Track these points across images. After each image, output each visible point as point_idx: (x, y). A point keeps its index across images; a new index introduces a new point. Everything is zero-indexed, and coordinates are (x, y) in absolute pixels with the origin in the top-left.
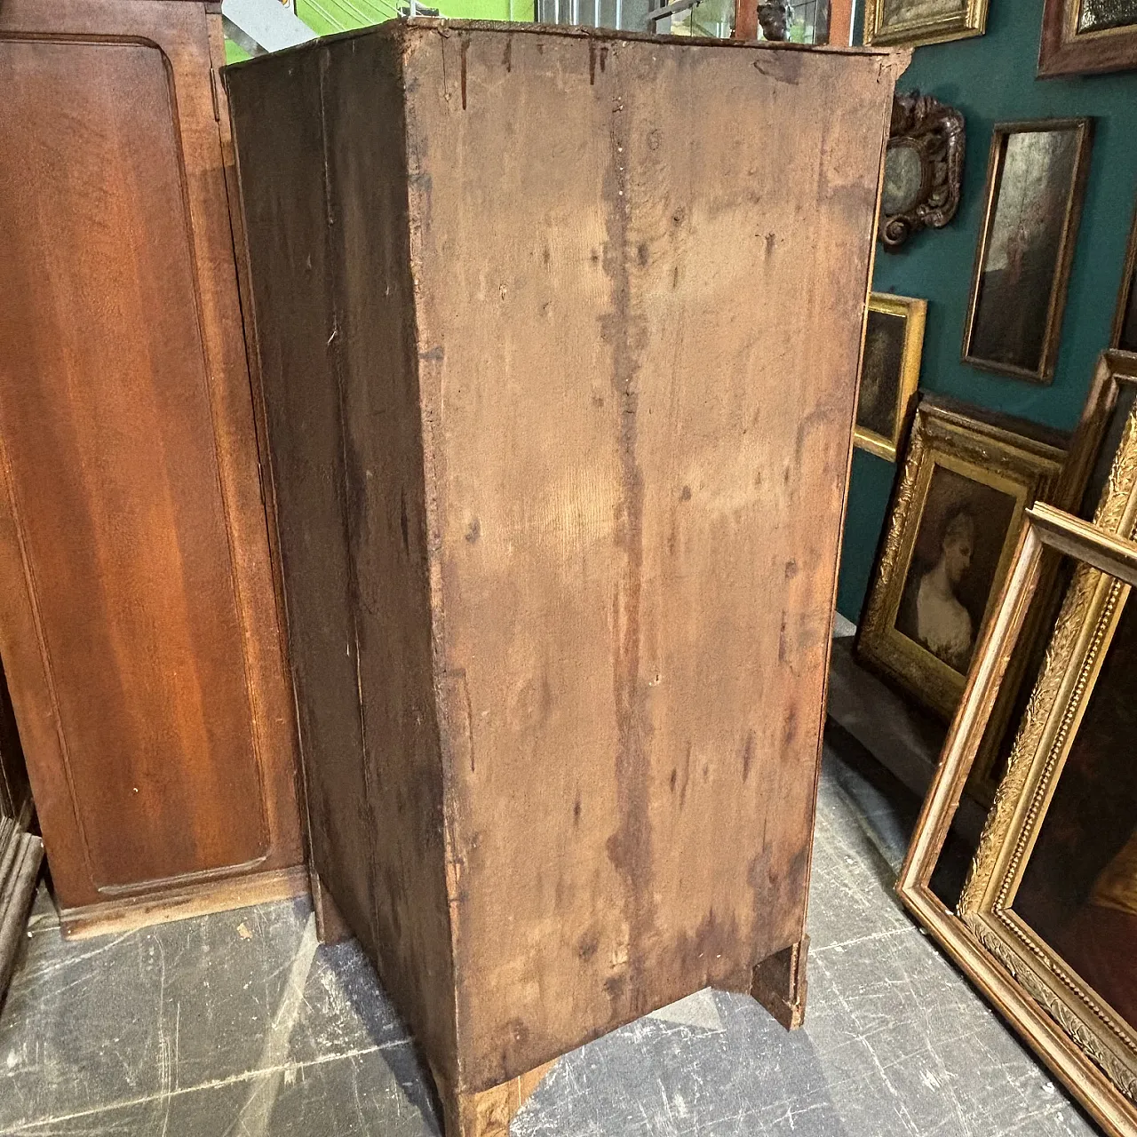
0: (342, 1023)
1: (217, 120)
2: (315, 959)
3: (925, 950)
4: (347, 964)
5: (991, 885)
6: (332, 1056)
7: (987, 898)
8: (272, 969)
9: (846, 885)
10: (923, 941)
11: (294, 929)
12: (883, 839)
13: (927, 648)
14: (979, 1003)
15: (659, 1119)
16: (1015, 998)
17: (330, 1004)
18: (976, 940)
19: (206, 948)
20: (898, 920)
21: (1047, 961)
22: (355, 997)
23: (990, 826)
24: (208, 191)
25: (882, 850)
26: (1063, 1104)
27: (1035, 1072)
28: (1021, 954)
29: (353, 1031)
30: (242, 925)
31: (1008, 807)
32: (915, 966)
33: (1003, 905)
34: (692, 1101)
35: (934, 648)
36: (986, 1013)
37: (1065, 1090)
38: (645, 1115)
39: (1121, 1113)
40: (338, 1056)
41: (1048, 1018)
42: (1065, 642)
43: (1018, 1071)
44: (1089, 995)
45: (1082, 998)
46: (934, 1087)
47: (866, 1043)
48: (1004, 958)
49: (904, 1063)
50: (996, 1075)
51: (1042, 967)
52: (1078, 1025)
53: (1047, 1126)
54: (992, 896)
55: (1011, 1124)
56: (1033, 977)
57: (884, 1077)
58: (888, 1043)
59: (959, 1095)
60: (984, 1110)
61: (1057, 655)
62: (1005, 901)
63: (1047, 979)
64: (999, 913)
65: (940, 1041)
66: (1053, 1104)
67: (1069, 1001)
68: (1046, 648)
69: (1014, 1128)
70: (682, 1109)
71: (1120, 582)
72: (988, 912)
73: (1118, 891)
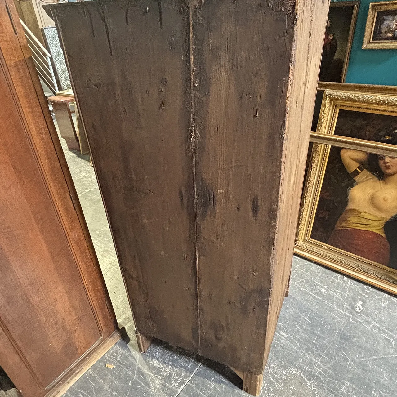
0: (174, 375)
1: (16, 34)
2: (145, 360)
4: (157, 354)
5: (304, 234)
6: (182, 387)
8: (133, 373)
11: (127, 354)
14: (315, 265)
15: (282, 341)
17: (165, 371)
18: (305, 249)
19: (101, 381)
21: (326, 248)
22: (170, 363)
23: (302, 219)
24: (19, 72)
26: (350, 280)
27: (339, 276)
28: (318, 248)
29: (181, 375)
30: (107, 364)
31: (305, 213)
33: (308, 238)
34: (285, 331)
36: (319, 267)
37: (349, 276)
38: (278, 343)
39: (366, 276)
40: (184, 385)
41: (334, 261)
42: (315, 166)
43: (336, 277)
44: (341, 252)
45: (340, 253)
46: (326, 292)
47: (304, 290)
48: (315, 251)
49: (315, 290)
50: (334, 281)
51: (326, 249)
52: (342, 259)
53: (352, 287)
54: (304, 237)
55: (346, 291)
56: (324, 253)
57: (315, 296)
58: (308, 287)
59: (332, 291)
60: (339, 291)
61: (313, 170)
62: (308, 237)
63: (328, 252)
64: (308, 240)
65: (317, 279)
66: (348, 281)
67: (336, 255)
68: (310, 169)
69: (347, 292)
70: (285, 335)
71: (328, 145)
72: (304, 241)
73: (344, 224)
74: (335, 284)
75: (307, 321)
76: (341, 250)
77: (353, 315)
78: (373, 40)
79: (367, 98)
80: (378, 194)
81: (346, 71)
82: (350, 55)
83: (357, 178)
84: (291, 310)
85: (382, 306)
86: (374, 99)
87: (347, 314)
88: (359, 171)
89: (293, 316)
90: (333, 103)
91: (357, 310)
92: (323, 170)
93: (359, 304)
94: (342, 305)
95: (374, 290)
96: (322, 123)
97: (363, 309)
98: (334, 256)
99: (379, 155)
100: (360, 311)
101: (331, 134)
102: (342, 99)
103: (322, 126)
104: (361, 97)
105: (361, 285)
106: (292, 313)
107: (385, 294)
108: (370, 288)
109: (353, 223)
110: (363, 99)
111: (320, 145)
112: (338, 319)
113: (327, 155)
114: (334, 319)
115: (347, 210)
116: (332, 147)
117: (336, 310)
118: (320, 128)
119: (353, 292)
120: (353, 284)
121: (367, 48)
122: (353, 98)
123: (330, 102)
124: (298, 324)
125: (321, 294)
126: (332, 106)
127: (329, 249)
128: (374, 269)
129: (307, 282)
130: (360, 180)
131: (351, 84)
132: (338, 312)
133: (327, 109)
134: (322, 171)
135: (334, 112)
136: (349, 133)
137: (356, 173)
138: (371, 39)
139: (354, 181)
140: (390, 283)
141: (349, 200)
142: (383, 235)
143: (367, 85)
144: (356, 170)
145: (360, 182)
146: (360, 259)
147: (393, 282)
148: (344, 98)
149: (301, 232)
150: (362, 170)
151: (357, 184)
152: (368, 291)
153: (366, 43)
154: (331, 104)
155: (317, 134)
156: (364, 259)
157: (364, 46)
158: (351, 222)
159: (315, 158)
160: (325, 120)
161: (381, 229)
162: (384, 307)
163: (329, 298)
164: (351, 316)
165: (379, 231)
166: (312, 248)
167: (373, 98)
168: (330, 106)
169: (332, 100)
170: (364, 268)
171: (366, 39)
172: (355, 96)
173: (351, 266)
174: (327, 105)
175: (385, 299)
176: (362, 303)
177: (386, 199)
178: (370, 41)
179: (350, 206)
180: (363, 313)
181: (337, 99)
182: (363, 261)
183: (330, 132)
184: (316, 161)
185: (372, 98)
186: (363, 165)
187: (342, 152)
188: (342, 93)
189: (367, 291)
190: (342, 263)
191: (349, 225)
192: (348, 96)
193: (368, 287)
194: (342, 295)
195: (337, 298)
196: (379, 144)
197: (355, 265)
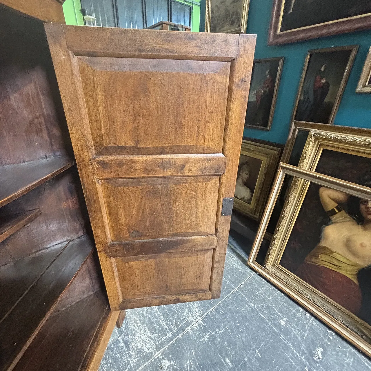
3: (260, 279)
5: (273, 259)
7: (272, 262)
9: (234, 265)
10: (259, 276)
12: (235, 248)
13: (238, 198)
14: (279, 292)
16: (290, 290)
18: (272, 273)
20: (250, 272)
21: (293, 277)
23: (273, 245)
25: (237, 251)
26: (312, 318)
27: (302, 310)
28: (285, 276)
31: (278, 240)
32: (261, 285)
34: (231, 359)
35: (240, 198)
36: (282, 295)
37: (312, 314)
41: (298, 293)
42: (292, 199)
43: (298, 311)
44: (308, 286)
45: (306, 286)
46: (284, 325)
47: (262, 316)
48: (281, 278)
49: (274, 319)
50: (294, 314)
51: (292, 279)
52: (307, 294)
53: (313, 327)
54: (274, 262)
55: (306, 330)
56: (291, 282)
57: (272, 326)
58: (267, 313)
59: (290, 325)
60: (298, 328)
61: (290, 202)
62: (277, 263)
63: (294, 282)
64: (276, 266)
65: (278, 308)
66: (311, 319)
67: (302, 287)
68: (287, 200)
69: (308, 331)
70: (230, 364)
71: (307, 181)
72: (273, 265)
73: (313, 260)
74: (295, 318)
75: (257, 354)
76: (307, 284)
77: (310, 364)
78: (369, 84)
79: (355, 140)
80: (355, 238)
81: (335, 114)
82: (341, 98)
83: (333, 218)
84: (244, 336)
85: (345, 361)
86: (362, 142)
87: (303, 359)
88: (337, 211)
89: (243, 343)
90: (317, 141)
91: (316, 358)
92: (300, 204)
93: (319, 350)
94: (299, 347)
95: (338, 338)
96: (304, 159)
97: (323, 359)
98: (299, 288)
99: (361, 199)
100: (318, 360)
101: (312, 171)
102: (327, 139)
103: (303, 162)
104: (348, 139)
105: (323, 328)
106: (244, 339)
107: (351, 347)
108: (334, 334)
109: (323, 260)
110: (350, 140)
111: (300, 179)
112: (291, 362)
113: (305, 190)
114: (287, 361)
115: (318, 247)
116: (311, 183)
117: (291, 351)
118: (302, 164)
119: (313, 333)
120: (315, 323)
121: (361, 91)
122: (339, 138)
123: (315, 141)
124: (246, 355)
125: (278, 326)
126: (316, 145)
127: (295, 279)
128: (341, 314)
129: (267, 308)
130: (336, 220)
131: (339, 126)
132: (294, 354)
133: (310, 147)
134: (298, 204)
135: (318, 151)
136: (331, 172)
137: (333, 212)
138: (367, 83)
139: (330, 220)
140: (358, 336)
141: (322, 237)
142: (356, 282)
143: (356, 128)
144: (333, 209)
145: (336, 222)
146: (327, 299)
147: (362, 336)
148: (330, 138)
149: (272, 257)
150: (339, 211)
151: (332, 223)
152: (331, 338)
153: (361, 86)
154: (315, 143)
155: (298, 168)
156: (331, 300)
157: (358, 89)
158: (322, 259)
159: (293, 191)
160: (308, 157)
161: (354, 275)
162: (348, 364)
163: (286, 333)
164: (308, 364)
165: (351, 276)
166: (280, 274)
167: (362, 140)
168: (314, 145)
169: (316, 138)
170: (329, 309)
171: (361, 83)
172: (341, 137)
173: (316, 303)
174: (311, 143)
175: (350, 353)
176: (322, 350)
177: (363, 245)
178: (365, 85)
179: (323, 243)
180: (321, 364)
181: (322, 139)
182: (330, 302)
183: (311, 169)
184: (294, 194)
185: (360, 141)
186: (341, 206)
187: (321, 190)
188: (328, 134)
189: (330, 336)
190: (307, 297)
191: (318, 262)
192: (334, 136)
193: (332, 332)
194: (301, 333)
195: (294, 336)
196: (363, 187)
197: (320, 303)
